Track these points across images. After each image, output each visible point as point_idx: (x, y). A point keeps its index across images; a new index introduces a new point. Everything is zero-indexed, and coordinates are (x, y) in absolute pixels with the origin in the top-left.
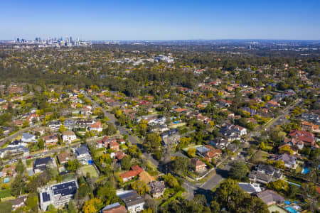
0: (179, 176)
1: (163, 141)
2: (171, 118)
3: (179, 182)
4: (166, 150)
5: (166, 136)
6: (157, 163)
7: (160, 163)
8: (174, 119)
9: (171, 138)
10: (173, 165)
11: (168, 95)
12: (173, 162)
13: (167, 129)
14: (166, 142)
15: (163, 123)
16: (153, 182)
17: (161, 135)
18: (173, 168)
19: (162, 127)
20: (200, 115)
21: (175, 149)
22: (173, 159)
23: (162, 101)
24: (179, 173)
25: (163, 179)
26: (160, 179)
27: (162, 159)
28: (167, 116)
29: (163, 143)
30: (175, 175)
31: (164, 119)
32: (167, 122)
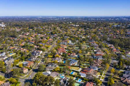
0: (16, 77)
2: (8, 52)
3: (16, 80)
5: (7, 61)
6: (4, 74)
7: (6, 74)
8: (9, 53)
9: (9, 61)
11: (4, 42)
12: (12, 72)
13: (7, 58)
15: (4, 55)
16: (3, 84)
17: (4, 61)
20: (22, 48)
21: (12, 66)
24: (16, 76)
25: (8, 81)
26: (7, 81)
27: (6, 72)
28: (5, 52)
29: (5, 64)
32: (6, 54)
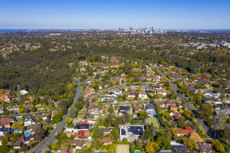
1: (215, 112)
4: (217, 120)
10: (222, 133)
14: (218, 113)
18: (221, 136)
19: (216, 100)
22: (223, 128)
23: (219, 79)
30: (222, 142)
31: (219, 94)
